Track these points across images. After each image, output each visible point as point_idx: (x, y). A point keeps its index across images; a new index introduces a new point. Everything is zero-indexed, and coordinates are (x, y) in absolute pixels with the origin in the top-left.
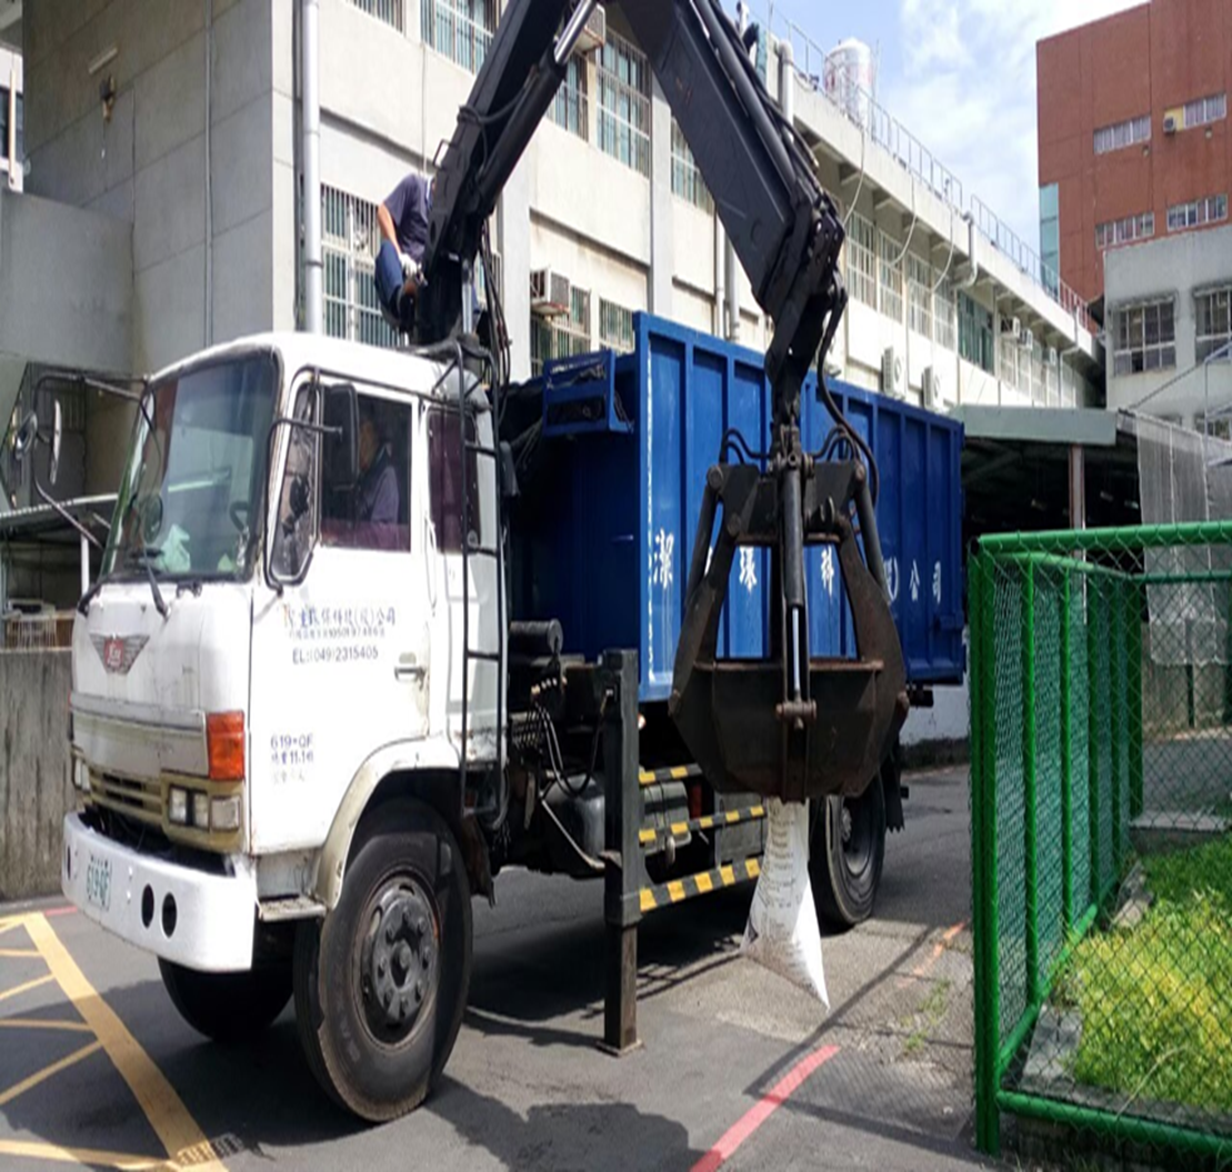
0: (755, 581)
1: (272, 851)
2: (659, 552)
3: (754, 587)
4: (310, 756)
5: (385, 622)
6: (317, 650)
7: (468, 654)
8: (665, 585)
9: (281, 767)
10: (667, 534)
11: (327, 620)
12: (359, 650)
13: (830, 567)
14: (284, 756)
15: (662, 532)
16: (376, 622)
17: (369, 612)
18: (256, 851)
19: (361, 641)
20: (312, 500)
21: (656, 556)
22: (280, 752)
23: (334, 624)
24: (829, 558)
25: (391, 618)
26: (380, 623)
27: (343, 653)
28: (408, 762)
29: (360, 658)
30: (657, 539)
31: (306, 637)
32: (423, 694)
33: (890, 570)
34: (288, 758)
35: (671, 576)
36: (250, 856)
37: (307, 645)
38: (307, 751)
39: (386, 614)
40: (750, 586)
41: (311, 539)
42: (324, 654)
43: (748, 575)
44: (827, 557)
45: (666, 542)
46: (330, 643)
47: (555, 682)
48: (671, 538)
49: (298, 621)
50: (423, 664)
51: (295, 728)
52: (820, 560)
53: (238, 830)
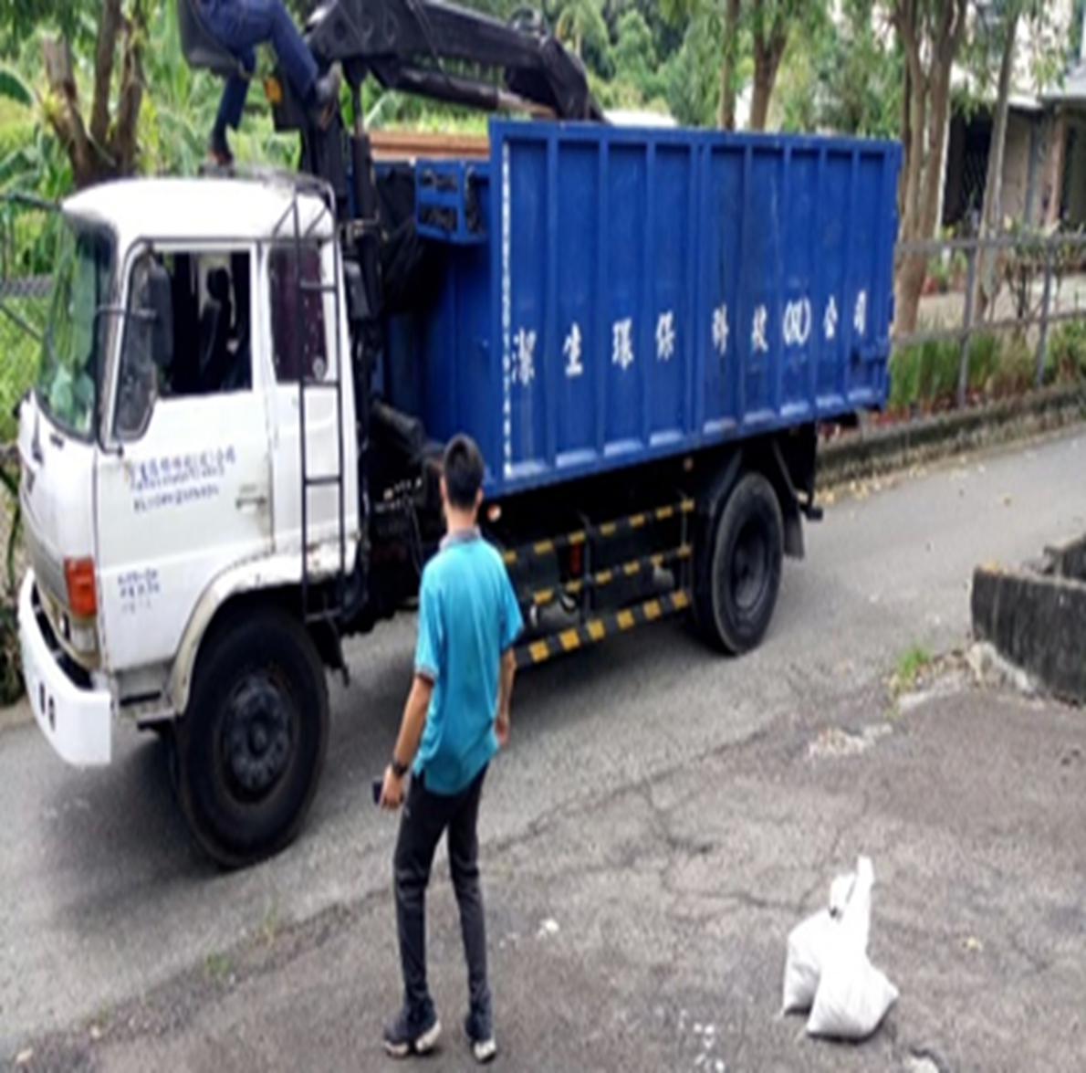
0: (631, 357)
1: (127, 667)
2: (517, 351)
3: (630, 363)
4: (157, 588)
5: (224, 461)
6: (158, 497)
7: (306, 482)
8: (525, 381)
9: (128, 598)
10: (526, 334)
11: (166, 469)
12: (199, 490)
13: (723, 325)
14: (132, 590)
15: (522, 331)
16: (216, 463)
17: (208, 454)
18: (111, 668)
19: (201, 482)
21: (514, 355)
22: (127, 586)
23: (173, 472)
24: (723, 317)
25: (230, 454)
26: (220, 463)
27: (184, 496)
28: (250, 583)
29: (201, 498)
30: (516, 340)
31: (147, 486)
32: (266, 518)
33: (800, 313)
34: (136, 592)
35: (532, 372)
36: (107, 672)
37: (148, 494)
38: (153, 584)
39: (225, 453)
40: (625, 364)
41: (152, 396)
42: (165, 499)
43: (623, 353)
44: (719, 317)
45: (526, 341)
46: (170, 489)
47: (409, 484)
48: (532, 337)
49: (138, 476)
50: (266, 494)
51: (140, 566)
52: (710, 320)
53: (95, 654)
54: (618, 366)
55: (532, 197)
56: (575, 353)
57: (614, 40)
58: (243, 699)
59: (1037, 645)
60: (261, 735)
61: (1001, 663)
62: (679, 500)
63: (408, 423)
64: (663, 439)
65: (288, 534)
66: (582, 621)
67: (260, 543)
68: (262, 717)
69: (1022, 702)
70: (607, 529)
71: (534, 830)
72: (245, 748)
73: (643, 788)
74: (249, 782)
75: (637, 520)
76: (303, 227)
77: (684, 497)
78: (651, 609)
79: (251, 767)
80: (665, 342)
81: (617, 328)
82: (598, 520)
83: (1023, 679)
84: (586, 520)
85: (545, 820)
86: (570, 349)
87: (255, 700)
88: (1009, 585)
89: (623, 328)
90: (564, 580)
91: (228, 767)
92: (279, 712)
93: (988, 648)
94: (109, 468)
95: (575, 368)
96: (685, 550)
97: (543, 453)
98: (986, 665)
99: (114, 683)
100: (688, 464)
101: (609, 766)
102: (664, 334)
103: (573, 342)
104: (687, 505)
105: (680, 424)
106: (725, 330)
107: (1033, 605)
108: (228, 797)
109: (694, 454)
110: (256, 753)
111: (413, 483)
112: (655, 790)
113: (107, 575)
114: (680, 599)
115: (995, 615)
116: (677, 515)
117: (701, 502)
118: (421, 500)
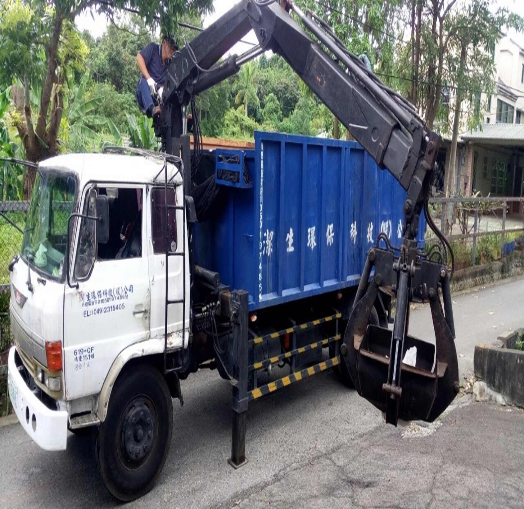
0: (315, 244)
1: (75, 398)
2: (265, 240)
3: (315, 247)
4: (93, 356)
5: (128, 292)
6: (95, 310)
7: (168, 302)
8: (269, 254)
9: (79, 363)
10: (270, 232)
11: (100, 296)
12: (115, 307)
13: (355, 231)
14: (80, 358)
15: (268, 231)
16: (124, 293)
17: (120, 289)
18: (68, 399)
19: (117, 302)
20: (94, 241)
21: (264, 242)
22: (78, 356)
23: (103, 297)
24: (355, 227)
25: (131, 289)
26: (126, 293)
27: (108, 309)
28: (140, 354)
29: (116, 310)
30: (265, 235)
31: (90, 305)
32: (147, 321)
33: (387, 226)
34: (82, 359)
35: (272, 250)
36: (66, 401)
37: (91, 308)
38: (91, 354)
39: (128, 288)
40: (313, 247)
41: (93, 259)
42: (98, 311)
43: (312, 242)
44: (353, 227)
45: (270, 235)
46: (101, 306)
47: (214, 304)
48: (272, 233)
49: (86, 299)
50: (147, 308)
51: (85, 345)
52: (350, 228)
53: (60, 391)
54: (310, 247)
55: (273, 168)
56: (291, 242)
57: (263, 106)
58: (132, 412)
59: (507, 382)
60: (140, 432)
61: (488, 391)
62: (335, 313)
63: (212, 274)
64: (329, 283)
65: (158, 329)
66: (292, 372)
67: (143, 333)
68: (142, 422)
69: (501, 409)
70: (304, 326)
71: (277, 478)
72: (132, 438)
73: (327, 455)
74: (133, 457)
75: (316, 322)
76: (169, 178)
77: (337, 312)
78: (323, 366)
79: (135, 448)
80: (330, 238)
81: (309, 230)
82: (299, 323)
83: (500, 398)
84: (294, 322)
85: (281, 473)
86: (289, 239)
87: (137, 413)
88: (492, 353)
89: (312, 230)
90: (283, 352)
91: (124, 448)
92: (151, 419)
93: (483, 384)
94: (71, 294)
95: (291, 249)
96: (337, 337)
97: (276, 289)
98: (482, 392)
99: (68, 405)
100: (340, 296)
101: (309, 445)
102: (330, 234)
103: (290, 236)
104: (339, 315)
105: (337, 277)
106: (356, 233)
107: (505, 362)
108: (122, 464)
109: (343, 291)
110: (137, 440)
111: (216, 303)
112: (333, 456)
113: (68, 350)
114: (335, 361)
115: (486, 367)
116: (334, 320)
117: (345, 314)
118: (218, 312)
